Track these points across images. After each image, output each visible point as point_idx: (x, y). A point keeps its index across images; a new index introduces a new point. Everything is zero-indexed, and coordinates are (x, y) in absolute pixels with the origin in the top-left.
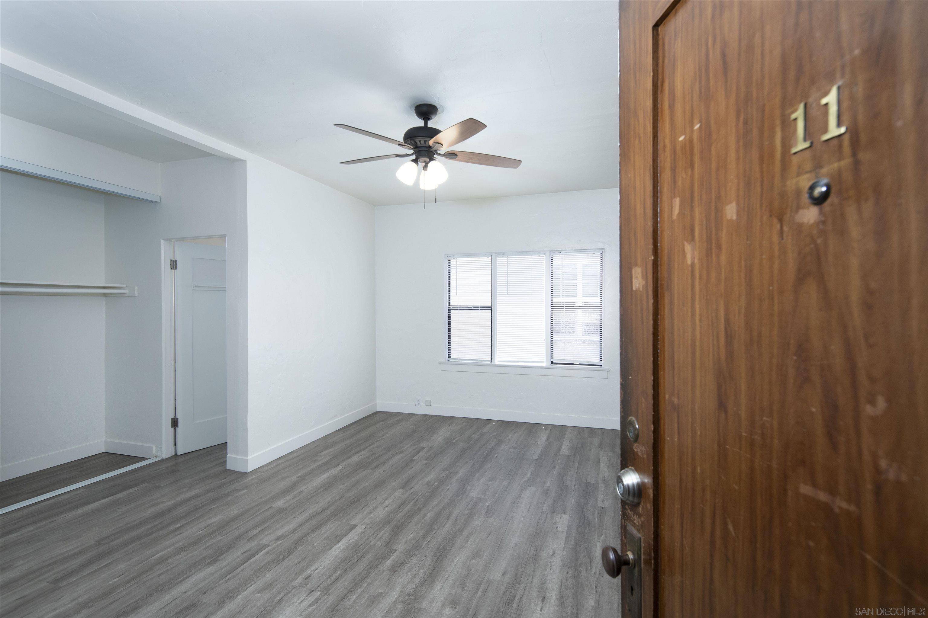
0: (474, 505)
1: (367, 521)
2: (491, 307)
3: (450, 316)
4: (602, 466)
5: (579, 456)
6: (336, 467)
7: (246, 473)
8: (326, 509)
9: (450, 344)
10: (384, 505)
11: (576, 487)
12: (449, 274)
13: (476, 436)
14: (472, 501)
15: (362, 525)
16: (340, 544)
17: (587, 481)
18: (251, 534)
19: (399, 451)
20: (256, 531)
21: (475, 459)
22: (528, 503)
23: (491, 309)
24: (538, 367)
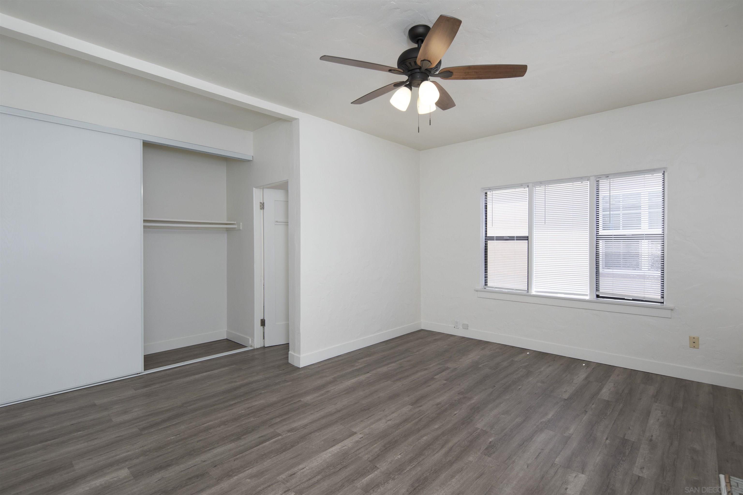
0: (475, 438)
1: (366, 431)
2: (528, 237)
3: (487, 246)
4: (651, 421)
5: (622, 404)
6: (365, 374)
7: (299, 368)
8: (339, 411)
9: (487, 273)
10: (389, 418)
11: (608, 441)
12: (486, 207)
13: (505, 364)
14: (475, 433)
15: (360, 434)
16: (334, 448)
17: (626, 438)
18: (274, 421)
19: (425, 368)
20: (278, 420)
21: (495, 388)
22: (539, 449)
23: (528, 240)
24: (579, 299)
